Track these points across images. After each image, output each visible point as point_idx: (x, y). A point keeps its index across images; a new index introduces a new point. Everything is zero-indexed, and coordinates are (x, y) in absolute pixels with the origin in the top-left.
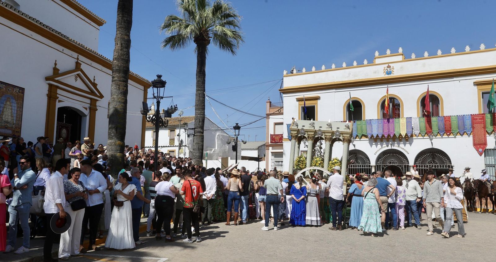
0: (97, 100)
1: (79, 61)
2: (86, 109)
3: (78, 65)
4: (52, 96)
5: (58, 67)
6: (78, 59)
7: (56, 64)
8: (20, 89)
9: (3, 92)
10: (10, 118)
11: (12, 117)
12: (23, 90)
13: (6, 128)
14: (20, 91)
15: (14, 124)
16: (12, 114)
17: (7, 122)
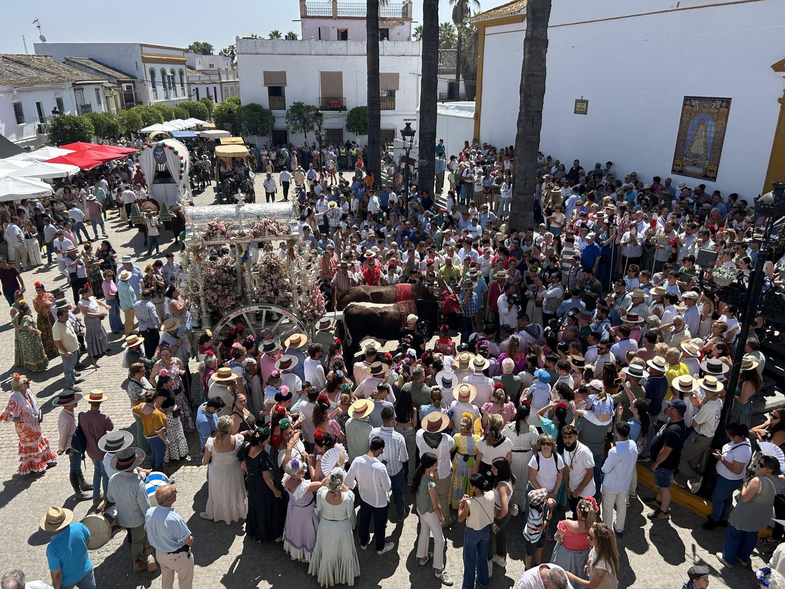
8: (723, 102)
9: (696, 112)
10: (701, 151)
11: (706, 148)
12: (727, 102)
13: (695, 165)
14: (724, 105)
15: (707, 159)
16: (705, 144)
17: (697, 156)
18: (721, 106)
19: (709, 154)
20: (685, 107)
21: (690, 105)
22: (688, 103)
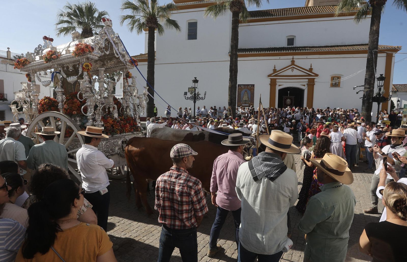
0: (315, 78)
1: (294, 60)
2: (304, 85)
3: (293, 62)
4: (273, 84)
5: (276, 68)
6: (293, 59)
7: (275, 67)
8: (252, 85)
9: (243, 89)
10: (247, 99)
11: (248, 98)
12: (253, 85)
13: (245, 103)
14: (252, 86)
15: (249, 101)
16: (248, 97)
17: (246, 101)
18: (251, 87)
19: (250, 100)
20: (239, 87)
21: (240, 87)
22: (239, 86)
